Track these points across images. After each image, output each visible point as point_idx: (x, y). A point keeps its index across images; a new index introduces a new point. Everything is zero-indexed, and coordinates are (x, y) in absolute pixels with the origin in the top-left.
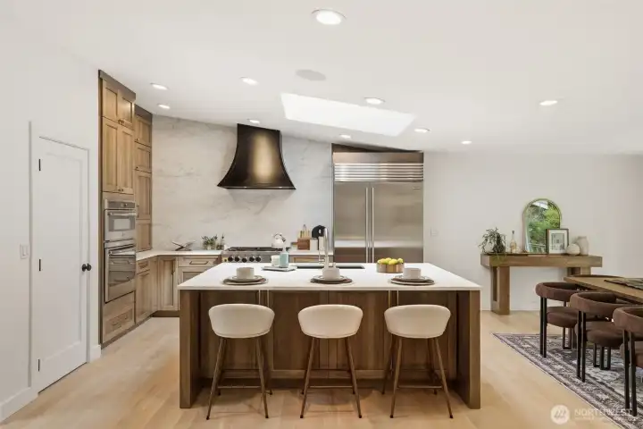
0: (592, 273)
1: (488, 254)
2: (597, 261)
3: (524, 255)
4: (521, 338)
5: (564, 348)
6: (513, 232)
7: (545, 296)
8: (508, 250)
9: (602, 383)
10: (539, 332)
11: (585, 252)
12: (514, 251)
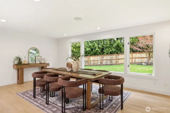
0: (47, 68)
1: (16, 65)
2: (48, 64)
3: (28, 64)
4: (27, 92)
5: (41, 92)
6: (25, 57)
7: (35, 77)
8: (23, 63)
9: (53, 103)
10: (33, 88)
11: (45, 63)
12: (25, 63)
